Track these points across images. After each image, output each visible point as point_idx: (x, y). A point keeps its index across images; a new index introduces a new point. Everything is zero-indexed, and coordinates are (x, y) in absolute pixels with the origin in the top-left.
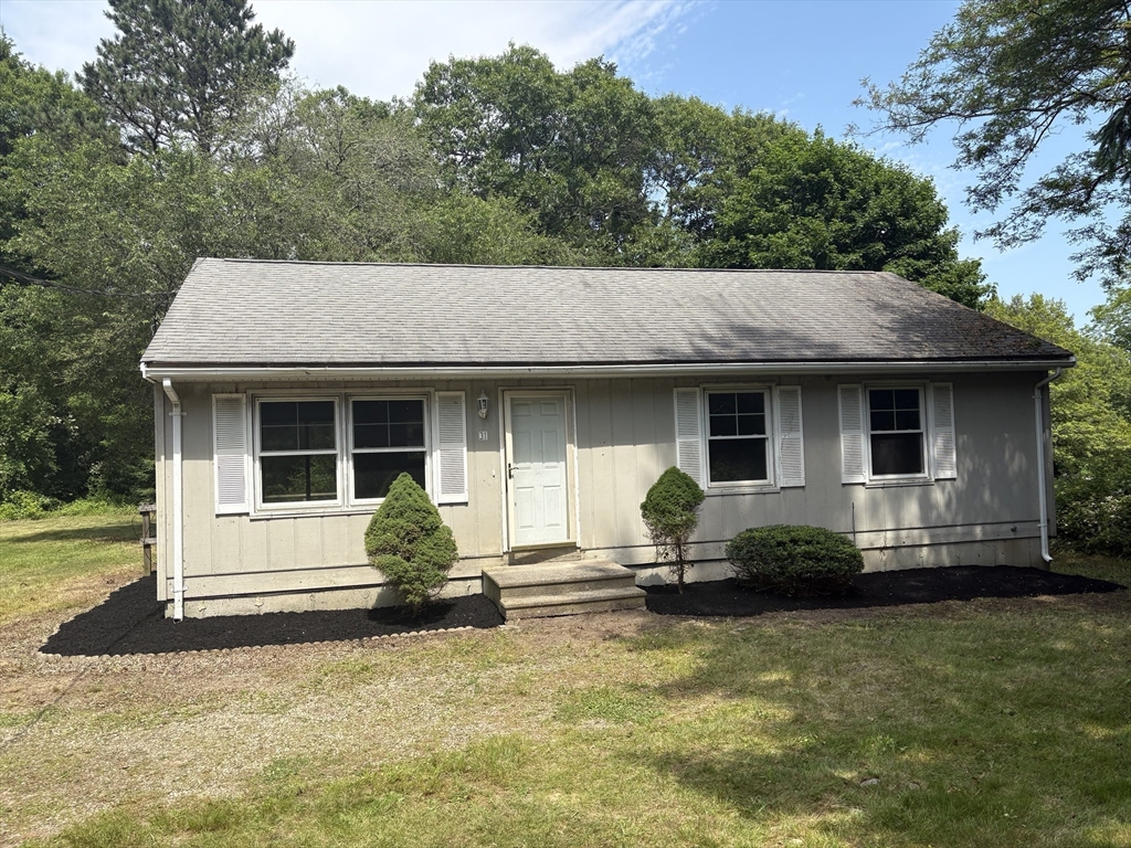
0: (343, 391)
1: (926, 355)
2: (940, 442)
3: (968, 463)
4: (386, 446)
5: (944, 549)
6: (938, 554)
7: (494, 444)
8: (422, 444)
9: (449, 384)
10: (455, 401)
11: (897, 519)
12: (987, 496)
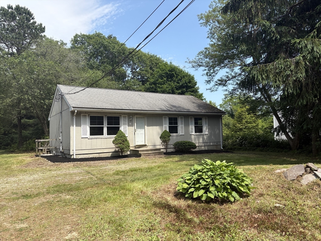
0: (106, 114)
1: (204, 112)
2: (205, 127)
3: (210, 131)
4: (113, 125)
5: (206, 147)
6: (205, 148)
7: (132, 125)
8: (119, 125)
9: (124, 114)
10: (126, 117)
11: (199, 141)
12: (213, 137)
